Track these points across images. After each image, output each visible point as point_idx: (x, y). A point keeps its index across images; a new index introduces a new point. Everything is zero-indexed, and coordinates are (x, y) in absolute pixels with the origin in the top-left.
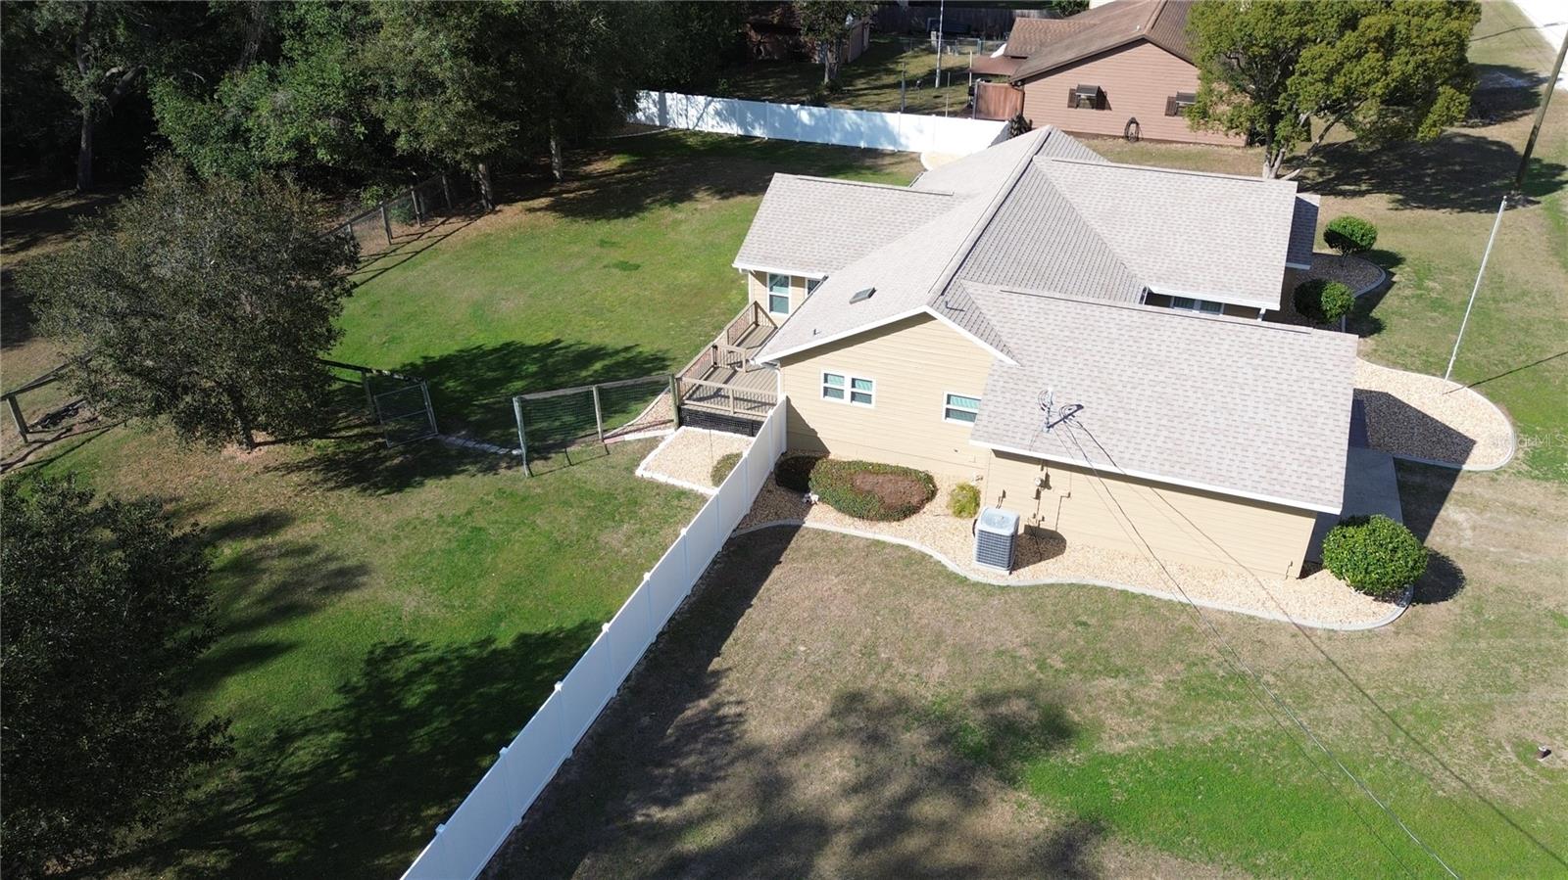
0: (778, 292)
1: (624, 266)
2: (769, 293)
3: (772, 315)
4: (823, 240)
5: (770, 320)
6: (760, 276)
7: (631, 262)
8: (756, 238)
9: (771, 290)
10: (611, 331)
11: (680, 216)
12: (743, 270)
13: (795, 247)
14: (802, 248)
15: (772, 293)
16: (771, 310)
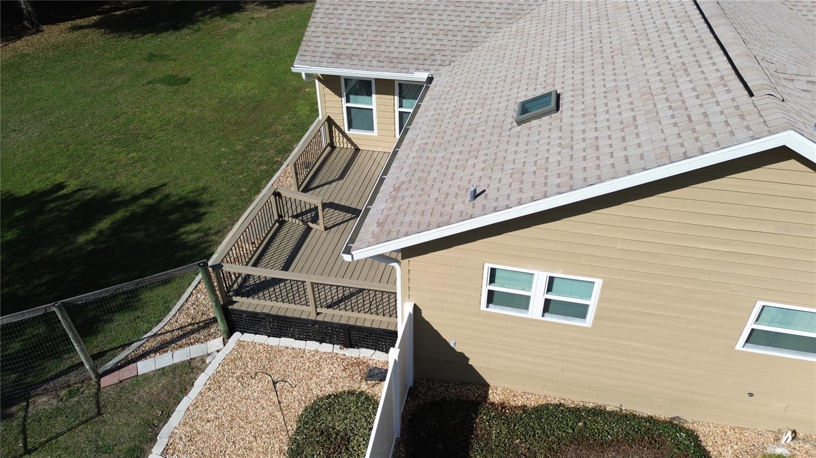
0: (359, 103)
1: (172, 81)
2: (345, 105)
3: (352, 133)
4: (417, 25)
5: (349, 140)
6: (331, 82)
7: (180, 76)
8: (320, 29)
9: (348, 101)
10: (143, 167)
11: (236, 26)
12: (307, 75)
13: (379, 38)
14: (388, 39)
15: (349, 105)
16: (350, 126)
